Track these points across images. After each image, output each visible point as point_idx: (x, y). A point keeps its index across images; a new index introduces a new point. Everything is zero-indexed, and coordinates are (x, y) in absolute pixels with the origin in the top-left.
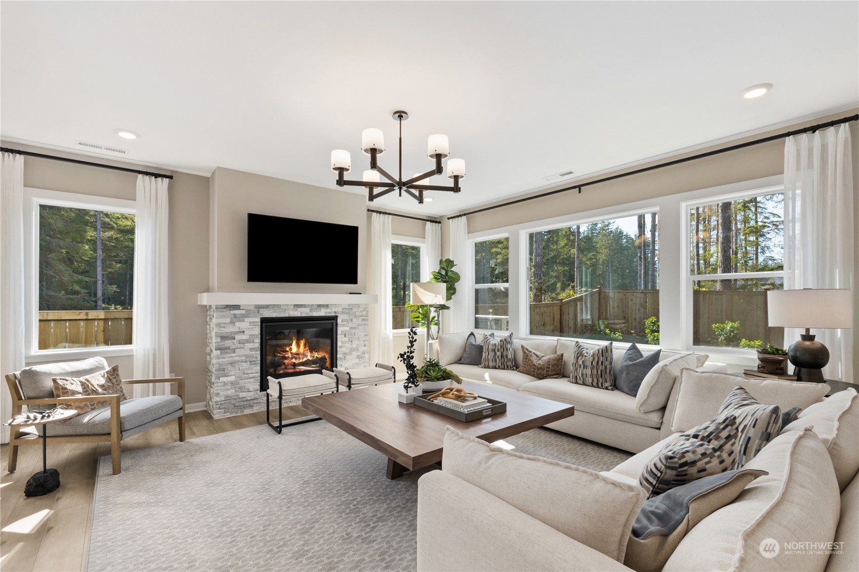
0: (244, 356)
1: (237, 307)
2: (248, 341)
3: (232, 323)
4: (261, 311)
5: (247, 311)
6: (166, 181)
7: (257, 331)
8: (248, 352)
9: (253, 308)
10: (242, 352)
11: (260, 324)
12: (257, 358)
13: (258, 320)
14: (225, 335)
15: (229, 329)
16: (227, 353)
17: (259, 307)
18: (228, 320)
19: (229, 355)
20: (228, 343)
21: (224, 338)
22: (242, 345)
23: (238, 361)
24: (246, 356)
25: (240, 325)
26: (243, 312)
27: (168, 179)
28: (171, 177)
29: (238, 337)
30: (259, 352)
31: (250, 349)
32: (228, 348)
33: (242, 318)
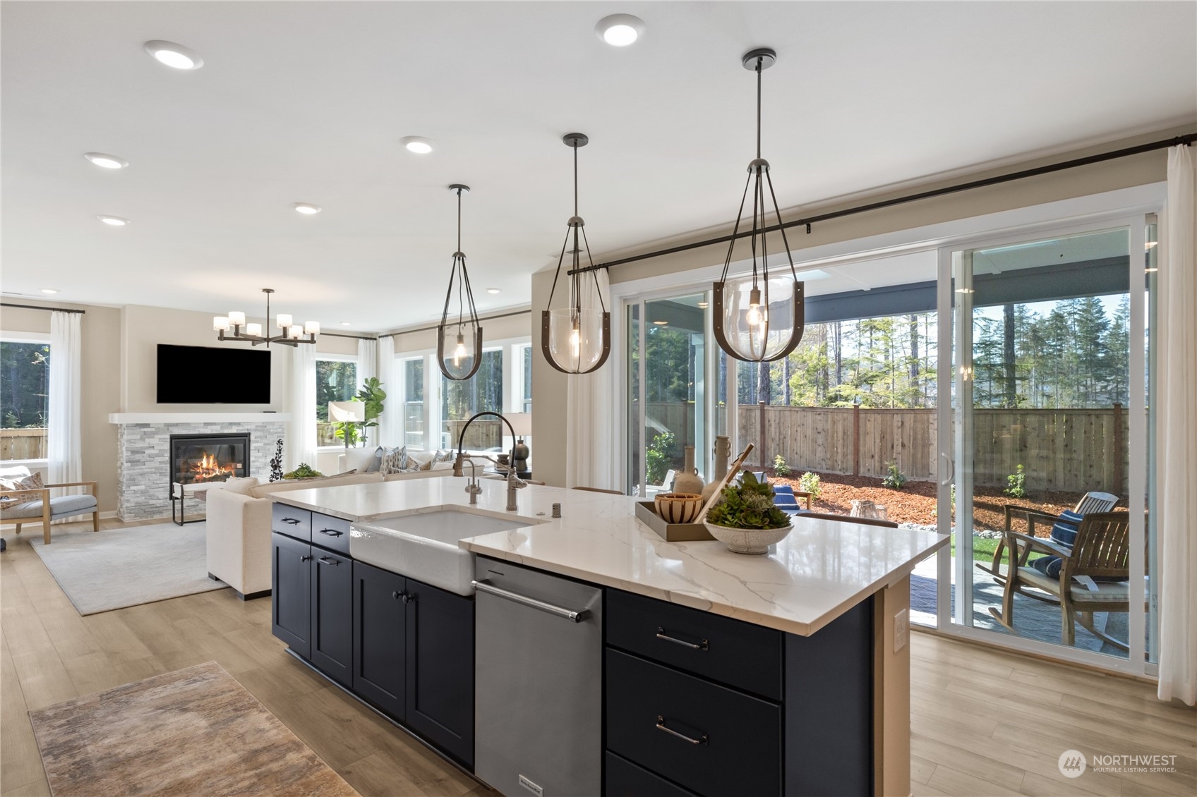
0: (154, 468)
1: (147, 425)
2: (157, 455)
3: (142, 439)
4: (171, 429)
5: (156, 428)
6: (79, 315)
7: (167, 446)
8: (157, 465)
9: (162, 426)
10: (152, 465)
11: (169, 440)
12: (166, 470)
13: (168, 437)
14: (136, 449)
15: (140, 445)
16: (137, 465)
17: (168, 425)
18: (138, 437)
19: (139, 467)
20: (137, 457)
21: (133, 452)
22: (152, 459)
23: (148, 473)
24: (156, 468)
25: (149, 441)
26: (153, 429)
27: (80, 314)
28: (83, 312)
29: (147, 452)
30: (169, 465)
31: (160, 462)
32: (139, 461)
33: (152, 435)
